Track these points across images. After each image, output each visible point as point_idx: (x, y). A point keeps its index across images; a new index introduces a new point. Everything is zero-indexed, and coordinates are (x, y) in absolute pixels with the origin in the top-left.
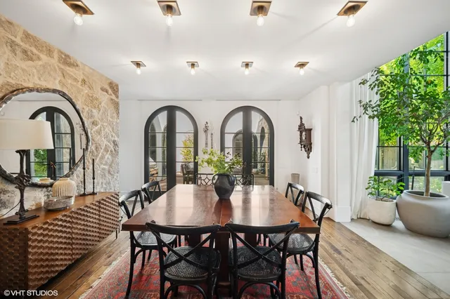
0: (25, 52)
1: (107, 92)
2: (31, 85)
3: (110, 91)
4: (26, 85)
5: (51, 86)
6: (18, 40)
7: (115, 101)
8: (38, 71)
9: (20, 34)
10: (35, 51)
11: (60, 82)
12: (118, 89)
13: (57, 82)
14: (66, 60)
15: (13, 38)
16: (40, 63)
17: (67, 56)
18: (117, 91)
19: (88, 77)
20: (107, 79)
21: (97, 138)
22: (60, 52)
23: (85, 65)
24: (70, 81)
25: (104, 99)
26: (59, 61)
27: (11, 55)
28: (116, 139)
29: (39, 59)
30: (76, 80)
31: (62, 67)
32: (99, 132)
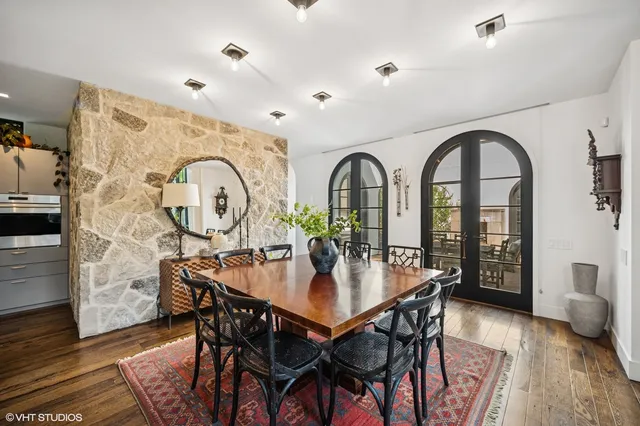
0: (193, 131)
1: (271, 150)
2: (197, 156)
3: (276, 149)
4: (194, 157)
5: (214, 155)
6: (189, 124)
7: (282, 158)
8: (203, 145)
9: (190, 118)
10: (200, 128)
11: (222, 149)
12: (286, 144)
13: (219, 150)
14: (228, 128)
15: (185, 123)
16: (204, 137)
17: (228, 125)
18: (286, 147)
19: (249, 140)
20: (272, 136)
21: (259, 198)
22: (222, 123)
23: (246, 129)
24: (230, 147)
25: (269, 158)
26: (221, 131)
27: (183, 136)
28: (284, 198)
29: (204, 133)
30: (237, 145)
31: (224, 135)
32: (262, 192)
